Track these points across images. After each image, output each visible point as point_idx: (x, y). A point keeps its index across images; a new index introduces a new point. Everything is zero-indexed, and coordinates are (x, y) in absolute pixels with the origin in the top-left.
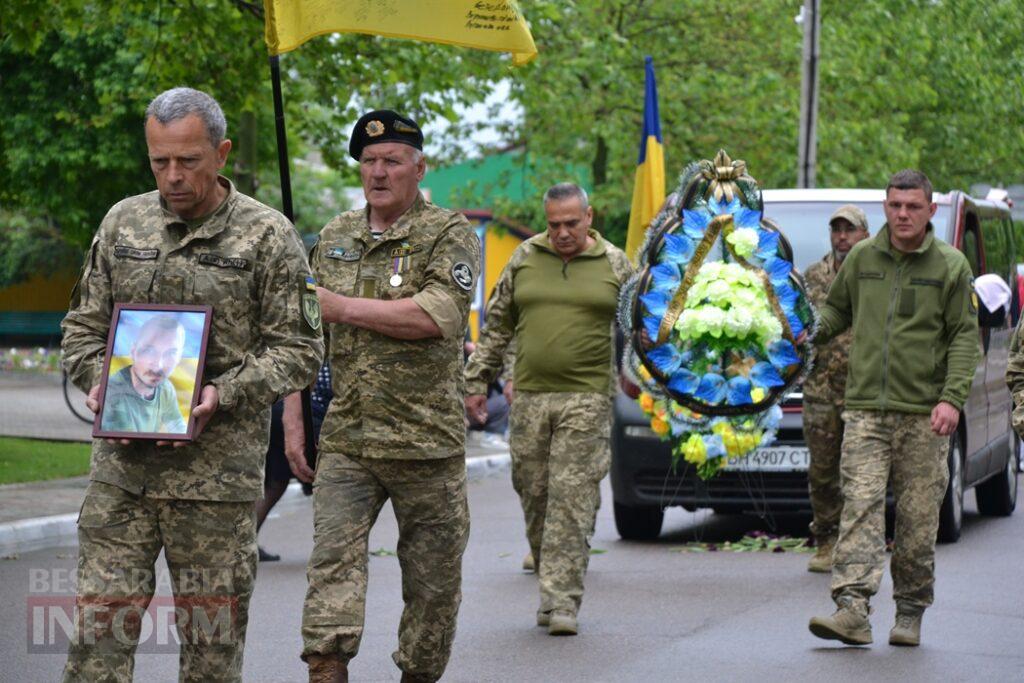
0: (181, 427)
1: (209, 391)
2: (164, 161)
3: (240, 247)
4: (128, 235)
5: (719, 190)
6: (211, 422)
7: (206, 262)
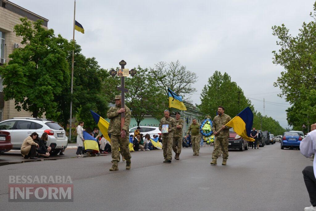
0: (167, 132)
1: (169, 130)
2: (165, 114)
3: (171, 120)
4: (163, 120)
5: (208, 118)
6: (170, 132)
7: (168, 121)
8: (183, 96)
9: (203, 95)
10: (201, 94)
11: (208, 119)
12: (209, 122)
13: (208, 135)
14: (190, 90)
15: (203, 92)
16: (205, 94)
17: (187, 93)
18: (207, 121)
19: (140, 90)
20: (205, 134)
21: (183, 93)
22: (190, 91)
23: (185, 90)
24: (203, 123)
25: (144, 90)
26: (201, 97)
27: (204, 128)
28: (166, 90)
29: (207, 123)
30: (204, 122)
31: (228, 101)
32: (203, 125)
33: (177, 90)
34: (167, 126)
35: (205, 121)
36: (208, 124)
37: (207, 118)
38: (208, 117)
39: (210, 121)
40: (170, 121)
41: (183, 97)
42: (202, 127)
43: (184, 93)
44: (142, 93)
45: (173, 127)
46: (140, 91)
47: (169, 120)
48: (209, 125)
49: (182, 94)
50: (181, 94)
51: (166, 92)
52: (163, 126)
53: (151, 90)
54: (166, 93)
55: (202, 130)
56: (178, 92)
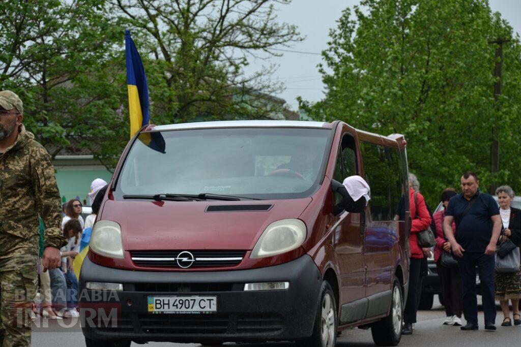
8: (237, 62)
9: (331, 54)
10: (324, 53)
14: (272, 33)
15: (331, 40)
16: (341, 51)
17: (256, 47)
19: (32, 34)
21: (237, 50)
22: (271, 40)
23: (250, 35)
25: (57, 35)
26: (325, 63)
28: (156, 34)
31: (451, 83)
33: (209, 36)
41: (237, 68)
43: (242, 47)
44: (44, 48)
46: (34, 39)
49: (236, 53)
50: (229, 51)
51: (161, 43)
53: (85, 35)
54: (159, 49)
56: (213, 43)
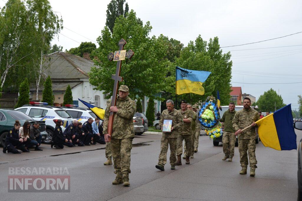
1: (172, 127)
11: (211, 102)
12: (212, 107)
13: (210, 125)
18: (209, 105)
20: (205, 124)
24: (204, 108)
27: (203, 116)
29: (208, 108)
30: (204, 106)
32: (202, 111)
34: (170, 122)
35: (206, 105)
36: (210, 109)
37: (209, 100)
38: (211, 99)
39: (213, 105)
40: (175, 116)
42: (201, 114)
45: (178, 123)
47: (173, 114)
48: (211, 112)
52: (165, 121)
55: (201, 117)
